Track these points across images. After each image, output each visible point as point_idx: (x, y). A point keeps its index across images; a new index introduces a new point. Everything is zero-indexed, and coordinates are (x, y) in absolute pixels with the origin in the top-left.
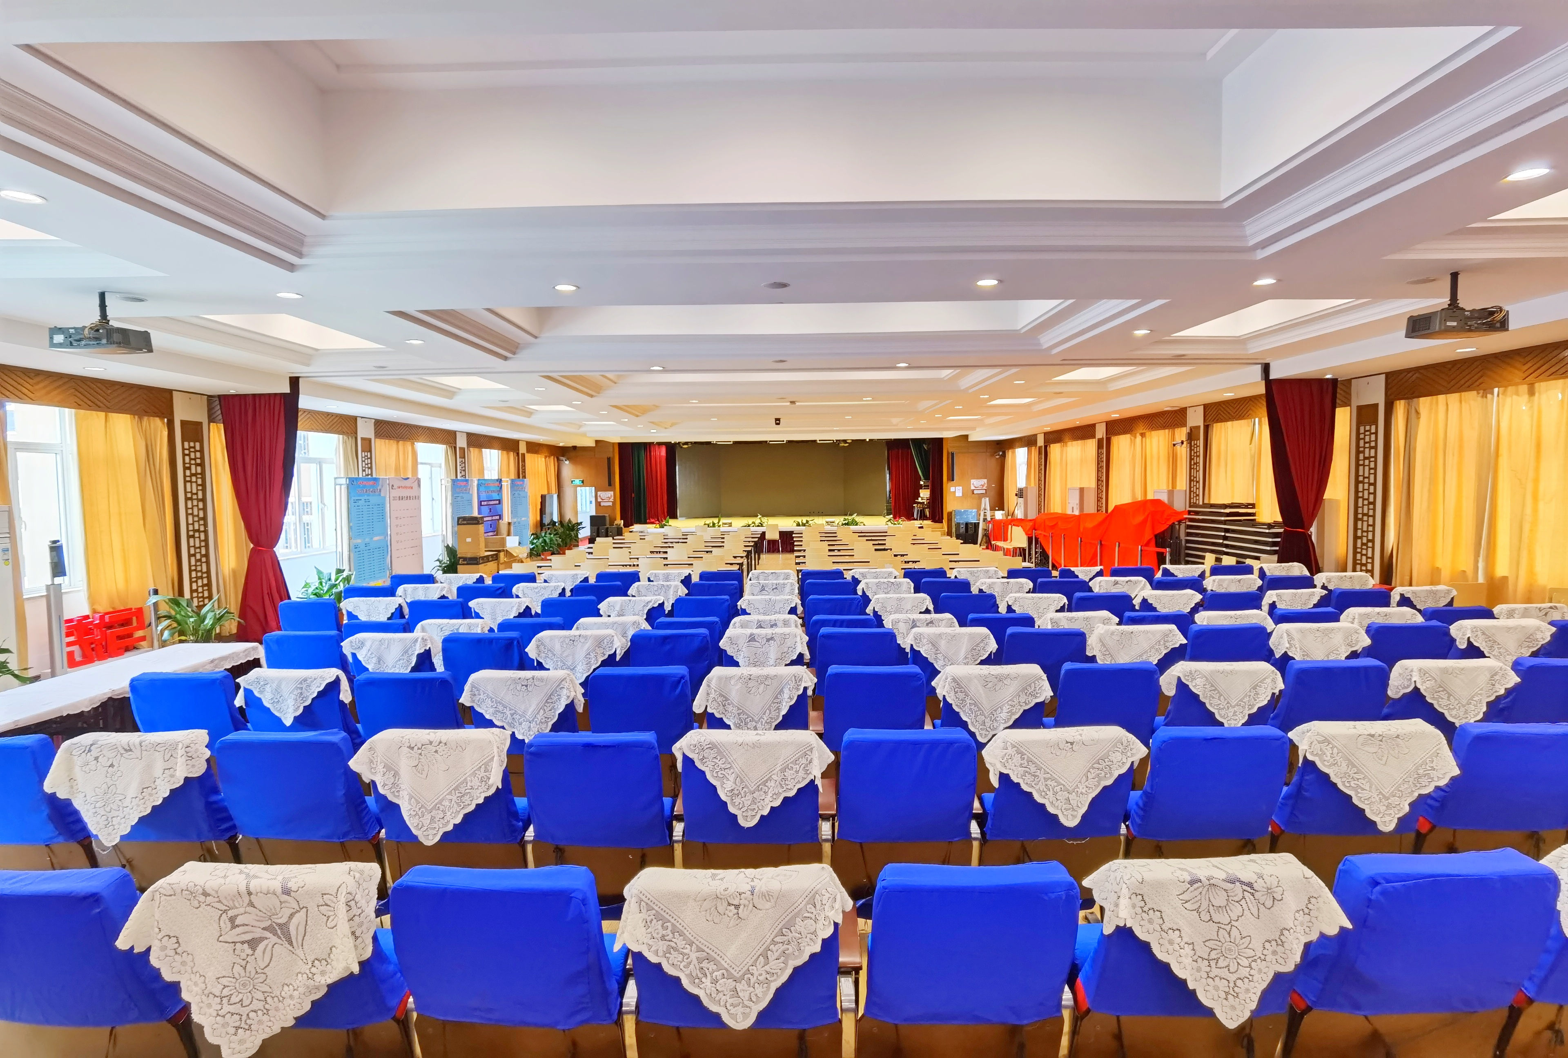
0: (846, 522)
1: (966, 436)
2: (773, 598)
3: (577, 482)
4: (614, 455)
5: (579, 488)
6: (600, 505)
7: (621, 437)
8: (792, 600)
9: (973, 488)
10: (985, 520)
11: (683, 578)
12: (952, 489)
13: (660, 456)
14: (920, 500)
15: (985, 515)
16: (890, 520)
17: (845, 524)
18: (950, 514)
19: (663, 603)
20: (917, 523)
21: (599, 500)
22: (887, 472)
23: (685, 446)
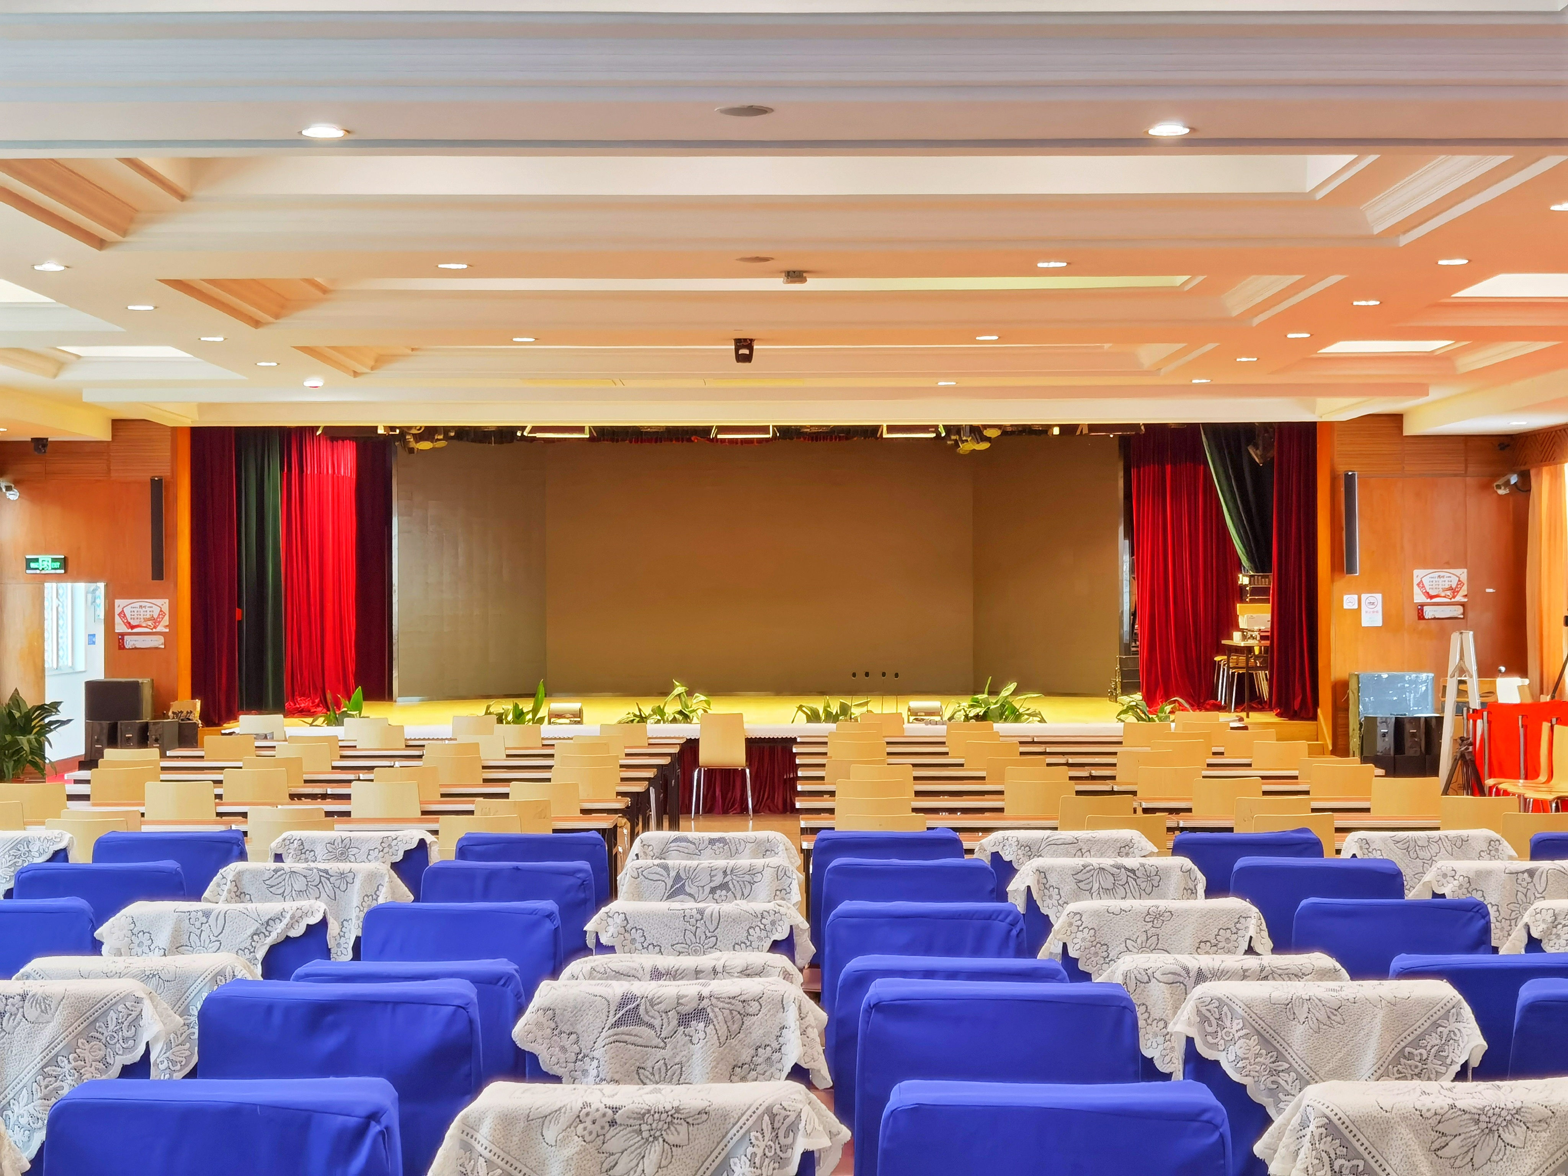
0: (981, 711)
1: (1397, 419)
2: (711, 907)
3: (46, 563)
4: (174, 472)
5: (50, 588)
6: (122, 647)
7: (203, 407)
8: (776, 918)
9: (1419, 598)
10: (1460, 708)
11: (399, 857)
12: (1349, 602)
13: (337, 479)
14: (1237, 639)
15: (1462, 693)
16: (1130, 708)
17: (977, 717)
18: (1341, 689)
19: (323, 923)
20: (1229, 718)
21: (120, 628)
22: (1124, 545)
23: (425, 445)
